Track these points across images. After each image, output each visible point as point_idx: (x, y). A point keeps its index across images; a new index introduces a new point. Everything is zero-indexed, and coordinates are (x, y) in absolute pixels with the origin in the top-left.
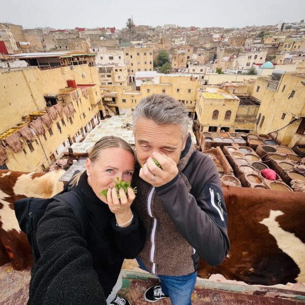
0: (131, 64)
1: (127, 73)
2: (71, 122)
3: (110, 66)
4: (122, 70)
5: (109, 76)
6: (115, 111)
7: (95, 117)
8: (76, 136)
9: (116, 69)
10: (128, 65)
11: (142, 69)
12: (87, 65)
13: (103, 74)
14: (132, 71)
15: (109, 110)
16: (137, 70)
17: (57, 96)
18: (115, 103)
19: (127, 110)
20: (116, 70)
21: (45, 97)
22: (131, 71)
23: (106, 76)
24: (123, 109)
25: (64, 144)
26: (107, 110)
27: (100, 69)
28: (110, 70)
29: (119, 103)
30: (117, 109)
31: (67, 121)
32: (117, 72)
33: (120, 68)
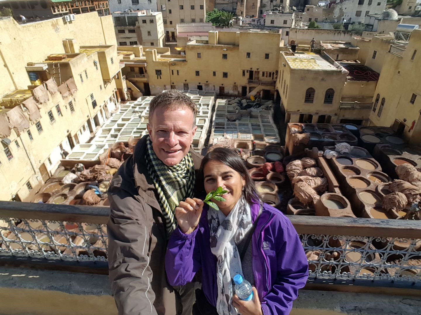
0: (168, 12)
1: (163, 25)
2: (72, 109)
5: (131, 31)
6: (143, 89)
7: (110, 100)
8: (79, 133)
9: (144, 19)
11: (188, 19)
14: (171, 23)
15: (133, 88)
16: (179, 20)
18: (144, 76)
20: (144, 22)
23: (127, 31)
25: (61, 146)
26: (130, 88)
27: (118, 19)
28: (133, 21)
29: (150, 77)
30: (147, 85)
31: (65, 108)
32: (145, 24)
33: (151, 18)
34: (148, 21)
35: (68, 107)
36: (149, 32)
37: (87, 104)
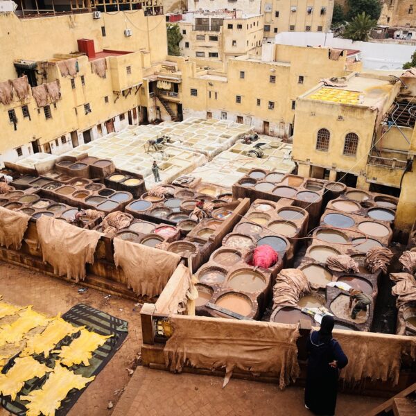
0: (274, 14)
1: (262, 33)
2: (48, 115)
3: (219, 17)
4: (244, 27)
5: (214, 38)
6: (176, 112)
7: (122, 117)
8: (54, 142)
9: (231, 23)
10: (268, 15)
11: (300, 25)
12: (141, 12)
13: (203, 33)
14: (276, 30)
15: (162, 109)
16: (288, 28)
17: (35, 66)
18: (176, 95)
19: (198, 112)
20: (230, 26)
21: (16, 65)
22: (272, 29)
23: (207, 38)
24: (191, 111)
25: (19, 151)
26: (158, 109)
27: (199, 21)
28: (217, 25)
29: (184, 97)
30: (180, 107)
31: (36, 111)
32: (231, 30)
33: (239, 22)
34: (235, 27)
35: (42, 111)
36: (234, 42)
37: (76, 113)
